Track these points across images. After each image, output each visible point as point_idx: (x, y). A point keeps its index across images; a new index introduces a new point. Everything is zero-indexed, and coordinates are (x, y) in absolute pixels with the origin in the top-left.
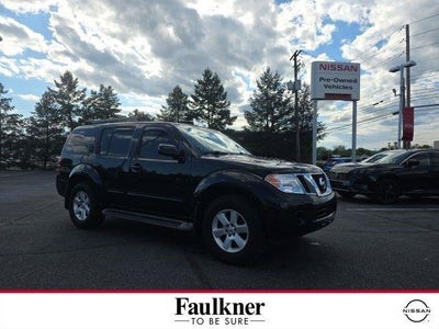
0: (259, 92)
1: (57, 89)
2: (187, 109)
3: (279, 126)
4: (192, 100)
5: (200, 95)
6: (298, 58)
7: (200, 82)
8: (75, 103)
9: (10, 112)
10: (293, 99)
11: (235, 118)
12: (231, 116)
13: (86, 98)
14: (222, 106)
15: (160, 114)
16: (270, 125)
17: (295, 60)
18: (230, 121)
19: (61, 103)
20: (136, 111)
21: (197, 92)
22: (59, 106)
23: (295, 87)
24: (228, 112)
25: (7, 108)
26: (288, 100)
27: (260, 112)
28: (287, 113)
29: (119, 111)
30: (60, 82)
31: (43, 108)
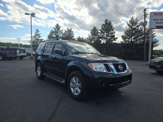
0: (128, 27)
1: (54, 30)
2: (98, 35)
3: (137, 41)
4: (100, 32)
5: (103, 30)
6: (146, 11)
7: (103, 25)
8: (59, 35)
9: (40, 38)
10: (143, 29)
11: (117, 38)
12: (115, 37)
13: (63, 33)
14: (112, 33)
15: (88, 37)
16: (133, 40)
17: (145, 12)
18: (115, 39)
19: (55, 35)
20: (79, 37)
21: (102, 28)
22: (55, 36)
23: (144, 24)
24: (114, 36)
25: (40, 37)
26: (141, 30)
27: (128, 35)
28: (141, 36)
29: (74, 37)
30: (55, 27)
31: (50, 37)
